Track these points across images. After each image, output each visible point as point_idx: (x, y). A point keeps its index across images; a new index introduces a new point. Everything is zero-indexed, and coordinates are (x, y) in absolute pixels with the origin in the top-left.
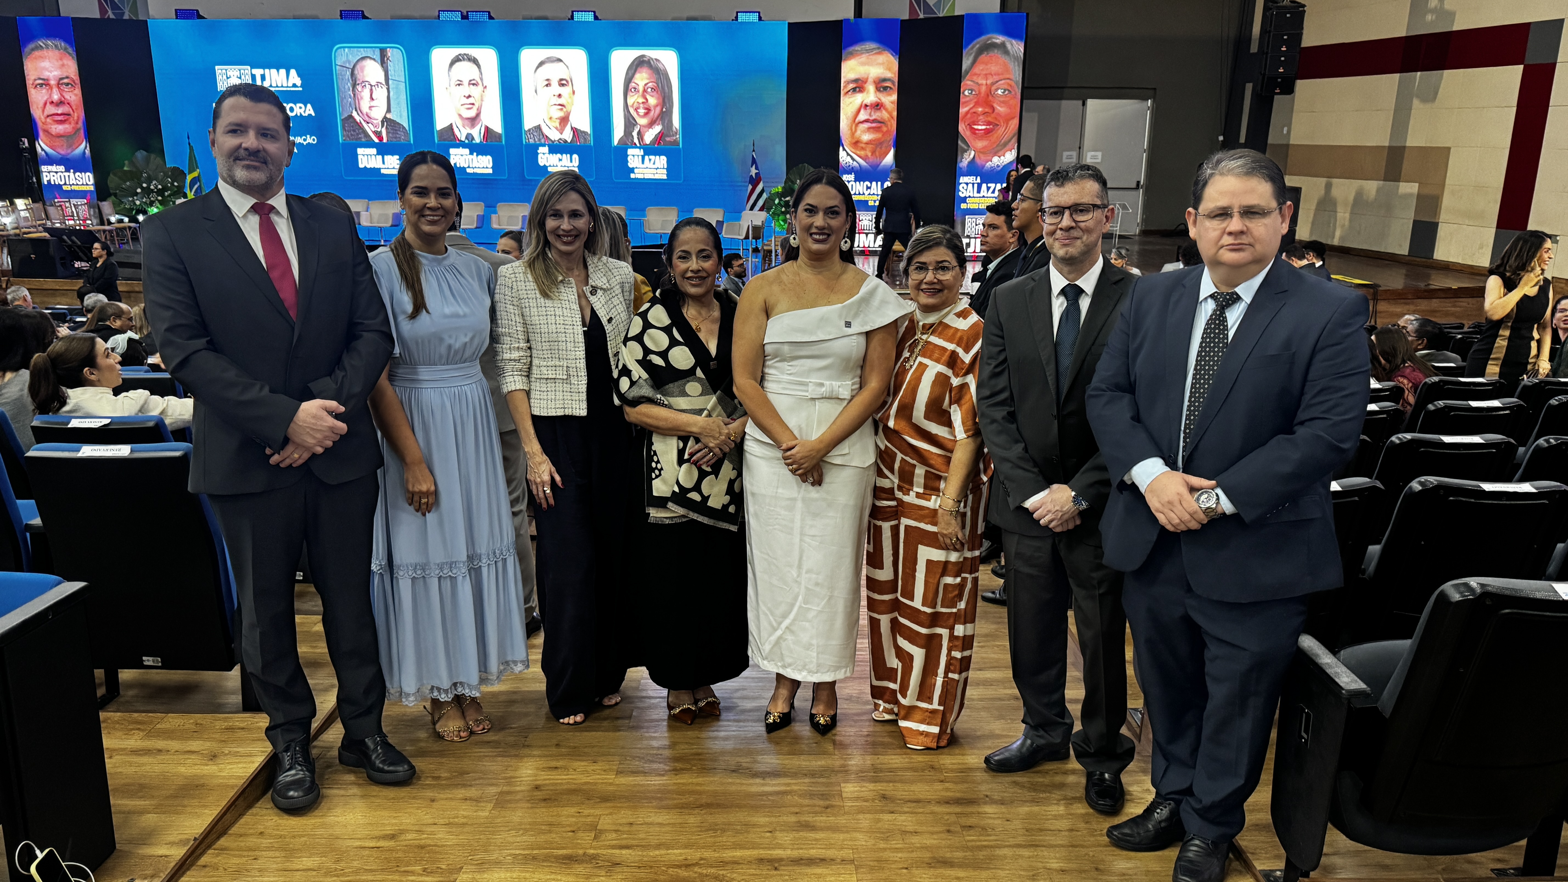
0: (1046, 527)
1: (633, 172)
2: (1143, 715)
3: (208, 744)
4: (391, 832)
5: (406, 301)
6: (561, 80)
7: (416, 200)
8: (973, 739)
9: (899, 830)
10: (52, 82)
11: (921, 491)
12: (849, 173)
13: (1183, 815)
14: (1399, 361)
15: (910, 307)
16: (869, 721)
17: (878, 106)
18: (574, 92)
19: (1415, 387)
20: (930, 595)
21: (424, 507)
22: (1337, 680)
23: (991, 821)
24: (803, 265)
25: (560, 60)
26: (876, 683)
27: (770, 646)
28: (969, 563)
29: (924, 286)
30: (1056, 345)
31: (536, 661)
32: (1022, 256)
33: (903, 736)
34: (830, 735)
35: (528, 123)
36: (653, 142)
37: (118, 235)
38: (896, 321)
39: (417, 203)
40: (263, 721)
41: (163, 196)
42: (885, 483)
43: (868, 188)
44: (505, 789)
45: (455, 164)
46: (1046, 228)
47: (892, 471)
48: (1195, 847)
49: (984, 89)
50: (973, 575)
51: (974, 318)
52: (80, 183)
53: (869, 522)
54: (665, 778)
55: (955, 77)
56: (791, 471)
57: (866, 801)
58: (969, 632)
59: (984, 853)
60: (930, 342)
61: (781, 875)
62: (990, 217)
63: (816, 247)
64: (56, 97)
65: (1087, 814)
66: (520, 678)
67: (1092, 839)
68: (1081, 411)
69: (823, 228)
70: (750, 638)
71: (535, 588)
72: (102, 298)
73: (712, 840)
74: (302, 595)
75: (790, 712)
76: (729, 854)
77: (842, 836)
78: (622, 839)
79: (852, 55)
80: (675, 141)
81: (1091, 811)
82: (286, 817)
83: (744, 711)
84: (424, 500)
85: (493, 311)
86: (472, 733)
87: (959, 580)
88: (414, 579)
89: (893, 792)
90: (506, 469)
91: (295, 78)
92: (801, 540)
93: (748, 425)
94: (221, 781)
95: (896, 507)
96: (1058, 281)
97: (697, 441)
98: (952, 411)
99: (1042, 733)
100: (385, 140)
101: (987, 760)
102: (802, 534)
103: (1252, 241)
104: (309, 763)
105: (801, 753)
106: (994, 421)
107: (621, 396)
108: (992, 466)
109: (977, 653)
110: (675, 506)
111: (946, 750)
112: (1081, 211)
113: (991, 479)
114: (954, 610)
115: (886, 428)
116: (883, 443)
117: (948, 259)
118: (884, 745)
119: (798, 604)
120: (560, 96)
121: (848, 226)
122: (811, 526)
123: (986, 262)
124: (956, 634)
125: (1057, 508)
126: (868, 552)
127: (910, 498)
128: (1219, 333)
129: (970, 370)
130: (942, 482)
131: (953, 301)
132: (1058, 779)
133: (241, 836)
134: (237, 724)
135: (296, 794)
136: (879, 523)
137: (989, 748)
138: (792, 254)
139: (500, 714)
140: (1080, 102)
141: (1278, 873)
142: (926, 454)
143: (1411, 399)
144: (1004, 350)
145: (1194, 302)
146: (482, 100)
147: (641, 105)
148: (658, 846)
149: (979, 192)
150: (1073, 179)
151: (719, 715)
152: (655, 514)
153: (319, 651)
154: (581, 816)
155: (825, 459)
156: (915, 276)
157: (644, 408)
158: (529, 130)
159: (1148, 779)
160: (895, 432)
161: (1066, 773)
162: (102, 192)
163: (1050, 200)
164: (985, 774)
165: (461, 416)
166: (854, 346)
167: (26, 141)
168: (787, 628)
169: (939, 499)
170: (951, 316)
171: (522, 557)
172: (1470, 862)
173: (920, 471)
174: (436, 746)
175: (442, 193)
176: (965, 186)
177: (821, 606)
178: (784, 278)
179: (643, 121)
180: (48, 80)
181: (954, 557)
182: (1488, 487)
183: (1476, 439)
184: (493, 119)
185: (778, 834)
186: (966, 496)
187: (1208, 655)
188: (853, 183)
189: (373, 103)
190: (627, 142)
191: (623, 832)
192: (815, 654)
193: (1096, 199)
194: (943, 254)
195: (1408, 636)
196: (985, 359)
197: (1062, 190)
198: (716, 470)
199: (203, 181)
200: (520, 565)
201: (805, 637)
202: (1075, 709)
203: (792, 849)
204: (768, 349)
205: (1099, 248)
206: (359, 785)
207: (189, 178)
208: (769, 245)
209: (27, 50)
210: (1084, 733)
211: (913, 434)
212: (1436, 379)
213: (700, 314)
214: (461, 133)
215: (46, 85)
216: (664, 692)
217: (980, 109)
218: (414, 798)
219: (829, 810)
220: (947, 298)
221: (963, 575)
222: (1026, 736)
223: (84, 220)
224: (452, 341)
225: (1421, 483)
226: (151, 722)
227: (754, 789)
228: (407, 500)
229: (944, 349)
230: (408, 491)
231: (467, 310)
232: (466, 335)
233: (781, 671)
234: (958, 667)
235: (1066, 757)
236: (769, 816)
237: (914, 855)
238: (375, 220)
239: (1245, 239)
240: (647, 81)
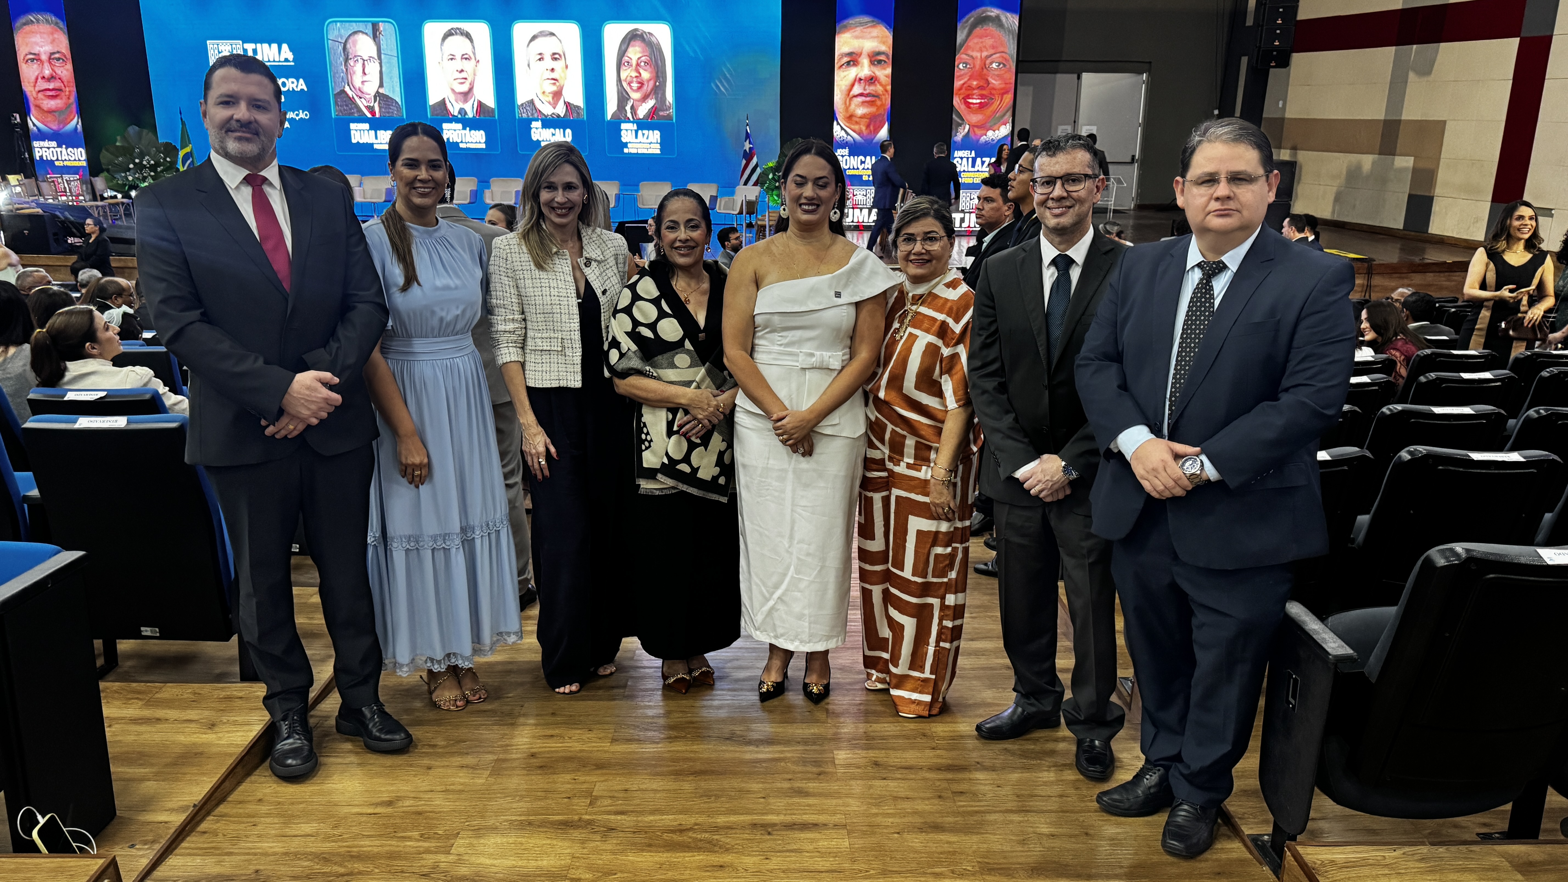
0: (1037, 496)
1: (627, 147)
2: (1133, 683)
3: (207, 713)
4: (388, 799)
5: (396, 273)
6: (554, 54)
7: (407, 172)
8: (965, 707)
9: (890, 795)
10: (44, 57)
11: (911, 461)
12: (843, 147)
13: (1172, 781)
14: (1391, 332)
15: (899, 278)
16: (862, 690)
17: (872, 80)
18: (567, 67)
19: (1408, 359)
20: (921, 566)
21: (418, 479)
22: (1324, 646)
23: (982, 787)
24: (793, 236)
25: (552, 34)
26: (869, 653)
27: (763, 617)
28: (960, 532)
29: (912, 257)
30: (1047, 316)
31: (532, 632)
32: (1016, 229)
33: (895, 705)
34: (823, 703)
35: (521, 98)
36: (647, 116)
37: (110, 209)
38: (885, 292)
39: (408, 175)
40: (260, 690)
41: (155, 171)
42: (875, 454)
43: (862, 162)
44: (501, 756)
45: (448, 139)
46: (1037, 197)
47: (882, 441)
48: (1184, 812)
49: (978, 63)
50: (964, 545)
51: (964, 288)
52: (73, 159)
53: (860, 494)
54: (660, 746)
55: (950, 50)
56: (782, 441)
57: (859, 768)
58: (960, 602)
59: (975, 818)
60: (919, 313)
61: (775, 840)
62: (986, 191)
63: (805, 217)
64: (47, 72)
65: (1078, 780)
66: (514, 648)
67: (1083, 805)
68: (1070, 382)
69: (812, 199)
70: (743, 609)
71: (531, 561)
72: (96, 273)
73: (706, 806)
74: (298, 567)
75: (783, 682)
76: (721, 820)
77: (834, 802)
78: (617, 805)
79: (846, 29)
80: (668, 115)
81: (1082, 777)
82: (285, 784)
83: (737, 681)
84: (417, 473)
85: (486, 285)
86: (468, 702)
87: (949, 550)
88: (407, 551)
89: (885, 759)
90: (500, 442)
91: (287, 53)
92: (792, 510)
93: (738, 396)
94: (219, 749)
95: (887, 477)
96: (1049, 251)
97: (686, 412)
98: (942, 381)
99: (1033, 701)
100: (377, 115)
101: (978, 728)
102: (793, 505)
103: (1239, 207)
104: (307, 732)
105: (792, 721)
106: (984, 392)
107: (611, 369)
108: (982, 436)
109: (968, 622)
110: (664, 477)
111: (938, 718)
112: (1074, 181)
113: (981, 450)
114: (945, 580)
115: (877, 399)
116: (874, 415)
117: (935, 229)
118: (875, 713)
119: (790, 574)
120: (553, 70)
121: (837, 197)
122: (802, 497)
123: (980, 236)
124: (947, 603)
125: (1048, 478)
126: (859, 523)
127: (901, 469)
128: (1205, 302)
129: (960, 340)
130: (932, 452)
131: (942, 270)
132: (1050, 746)
133: (240, 802)
134: (235, 693)
135: (294, 762)
136: (870, 494)
137: (981, 716)
138: (782, 225)
139: (496, 684)
140: (1075, 76)
141: (1266, 837)
142: (917, 425)
143: (1404, 372)
144: (995, 321)
145: (1182, 272)
146: (475, 75)
147: (635, 79)
148: (653, 812)
149: (973, 166)
150: (1064, 149)
151: (714, 685)
152: (646, 485)
153: (315, 622)
154: (576, 783)
155: (816, 429)
156: (903, 248)
157: (633, 380)
158: (522, 105)
159: (1137, 746)
160: (885, 402)
161: (1057, 740)
162: (94, 167)
163: (1041, 170)
164: (976, 741)
165: (454, 388)
166: (844, 316)
167: (18, 116)
168: (779, 598)
169: (930, 470)
170: (941, 286)
171: (516, 528)
172: (1456, 826)
173: (910, 442)
174: (432, 715)
175: (433, 165)
176: (959, 160)
177: (813, 576)
178: (774, 248)
179: (636, 96)
180: (38, 55)
181: (944, 527)
182: (1476, 456)
183: (1467, 410)
184: (486, 94)
185: (771, 800)
186: (957, 466)
187: (1195, 622)
188: (847, 157)
189: (365, 78)
190: (620, 117)
191: (618, 798)
192: (807, 624)
193: (1087, 169)
194: (930, 224)
195: (1394, 604)
196: (976, 330)
197: (1054, 160)
198: (705, 441)
199: (195, 155)
200: (514, 538)
201: (797, 608)
202: (1065, 678)
203: (785, 815)
204: (759, 320)
205: (1090, 219)
206: (357, 753)
207: (181, 154)
208: (763, 220)
209: (18, 24)
210: (1074, 702)
211: (904, 405)
212: (1428, 351)
213: (689, 285)
214: (454, 109)
215: (37, 60)
216: (659, 662)
217: (975, 83)
218: (411, 766)
219: (821, 777)
220: (935, 269)
221: (954, 545)
222: (1017, 704)
223: (78, 196)
224: (444, 314)
225: (1410, 453)
226: (151, 692)
227: (748, 756)
228: (401, 471)
229: (934, 320)
230: (401, 463)
231: (458, 282)
232: (457, 308)
233: (774, 642)
234: (949, 637)
235: (1057, 724)
236: (763, 783)
237: (906, 820)
238: (368, 196)
239: (1232, 205)
240: (640, 55)
